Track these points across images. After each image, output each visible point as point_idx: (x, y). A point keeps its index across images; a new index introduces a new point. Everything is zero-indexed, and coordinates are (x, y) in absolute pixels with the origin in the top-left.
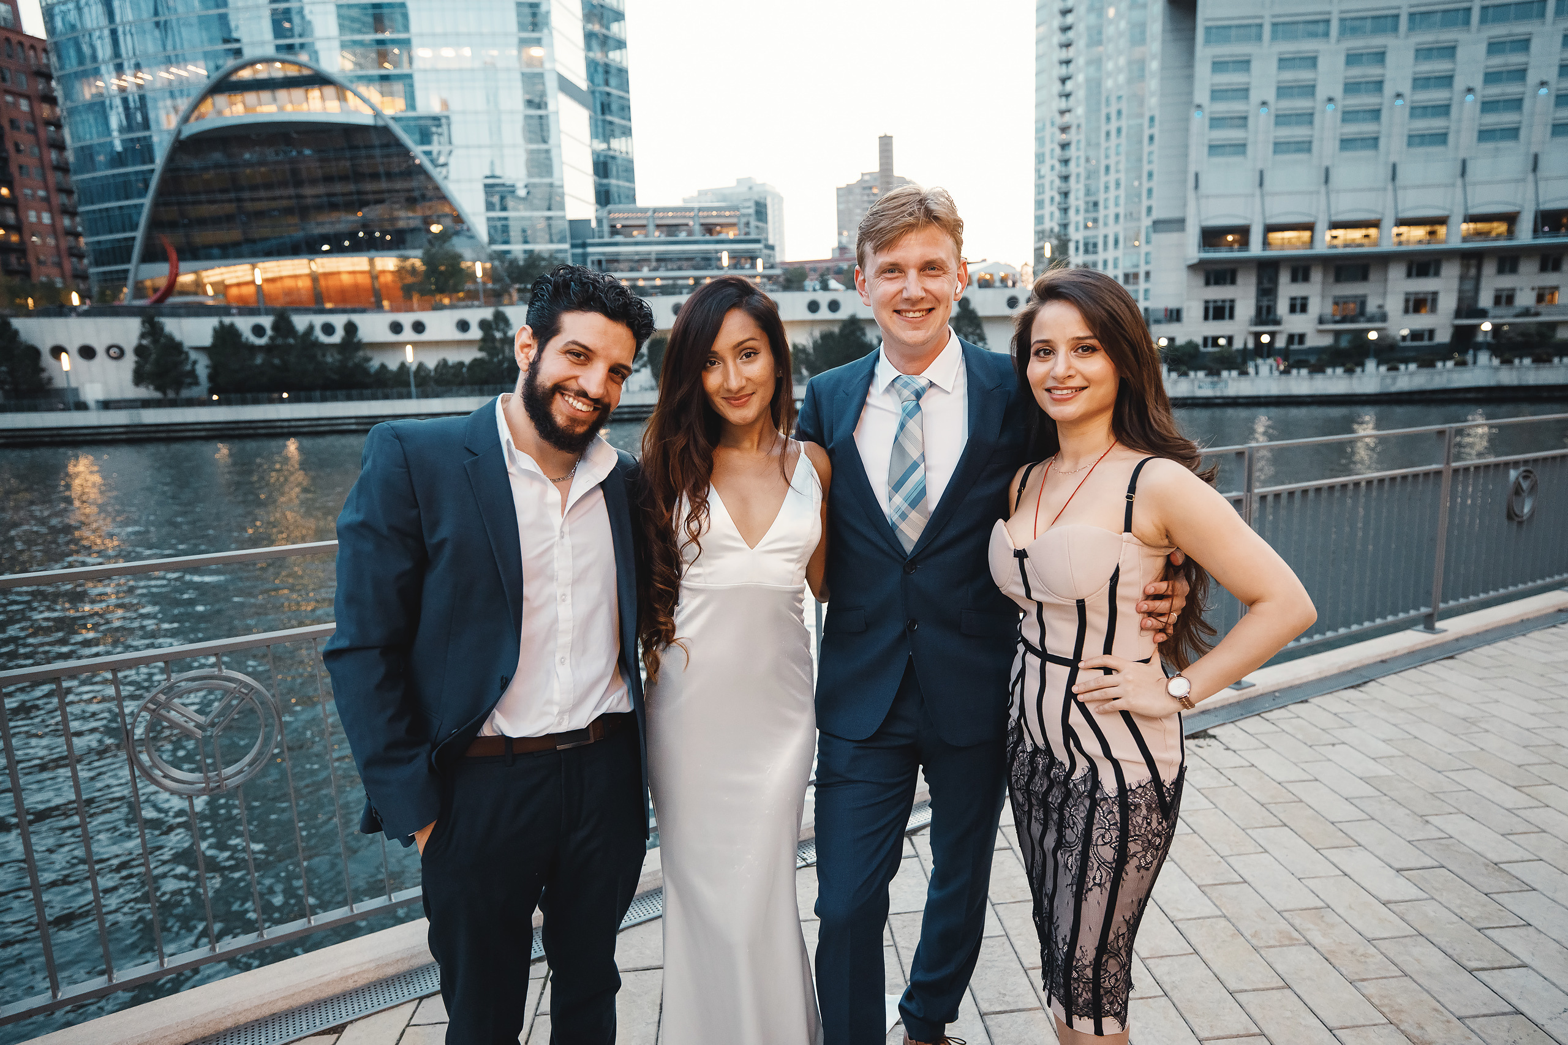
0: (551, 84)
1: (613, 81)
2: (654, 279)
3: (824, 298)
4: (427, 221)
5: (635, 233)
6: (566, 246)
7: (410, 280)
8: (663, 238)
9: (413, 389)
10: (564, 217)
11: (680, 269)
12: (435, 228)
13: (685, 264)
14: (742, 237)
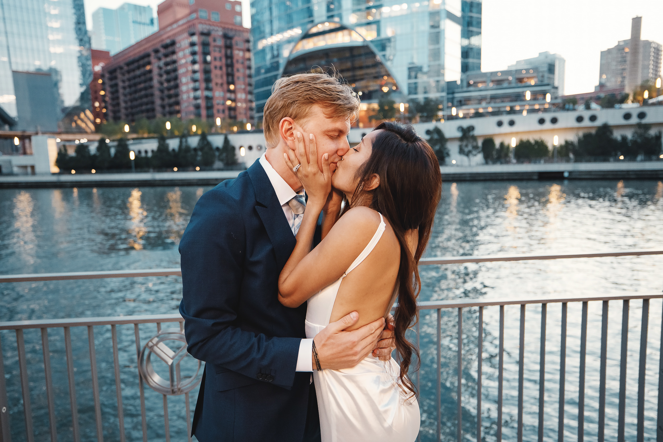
0: (443, 15)
1: (474, 10)
2: (487, 108)
3: (586, 114)
4: (381, 86)
5: (480, 86)
6: (444, 94)
7: (372, 114)
8: (495, 87)
10: (444, 80)
11: (503, 102)
12: (385, 89)
13: (507, 100)
14: (539, 83)
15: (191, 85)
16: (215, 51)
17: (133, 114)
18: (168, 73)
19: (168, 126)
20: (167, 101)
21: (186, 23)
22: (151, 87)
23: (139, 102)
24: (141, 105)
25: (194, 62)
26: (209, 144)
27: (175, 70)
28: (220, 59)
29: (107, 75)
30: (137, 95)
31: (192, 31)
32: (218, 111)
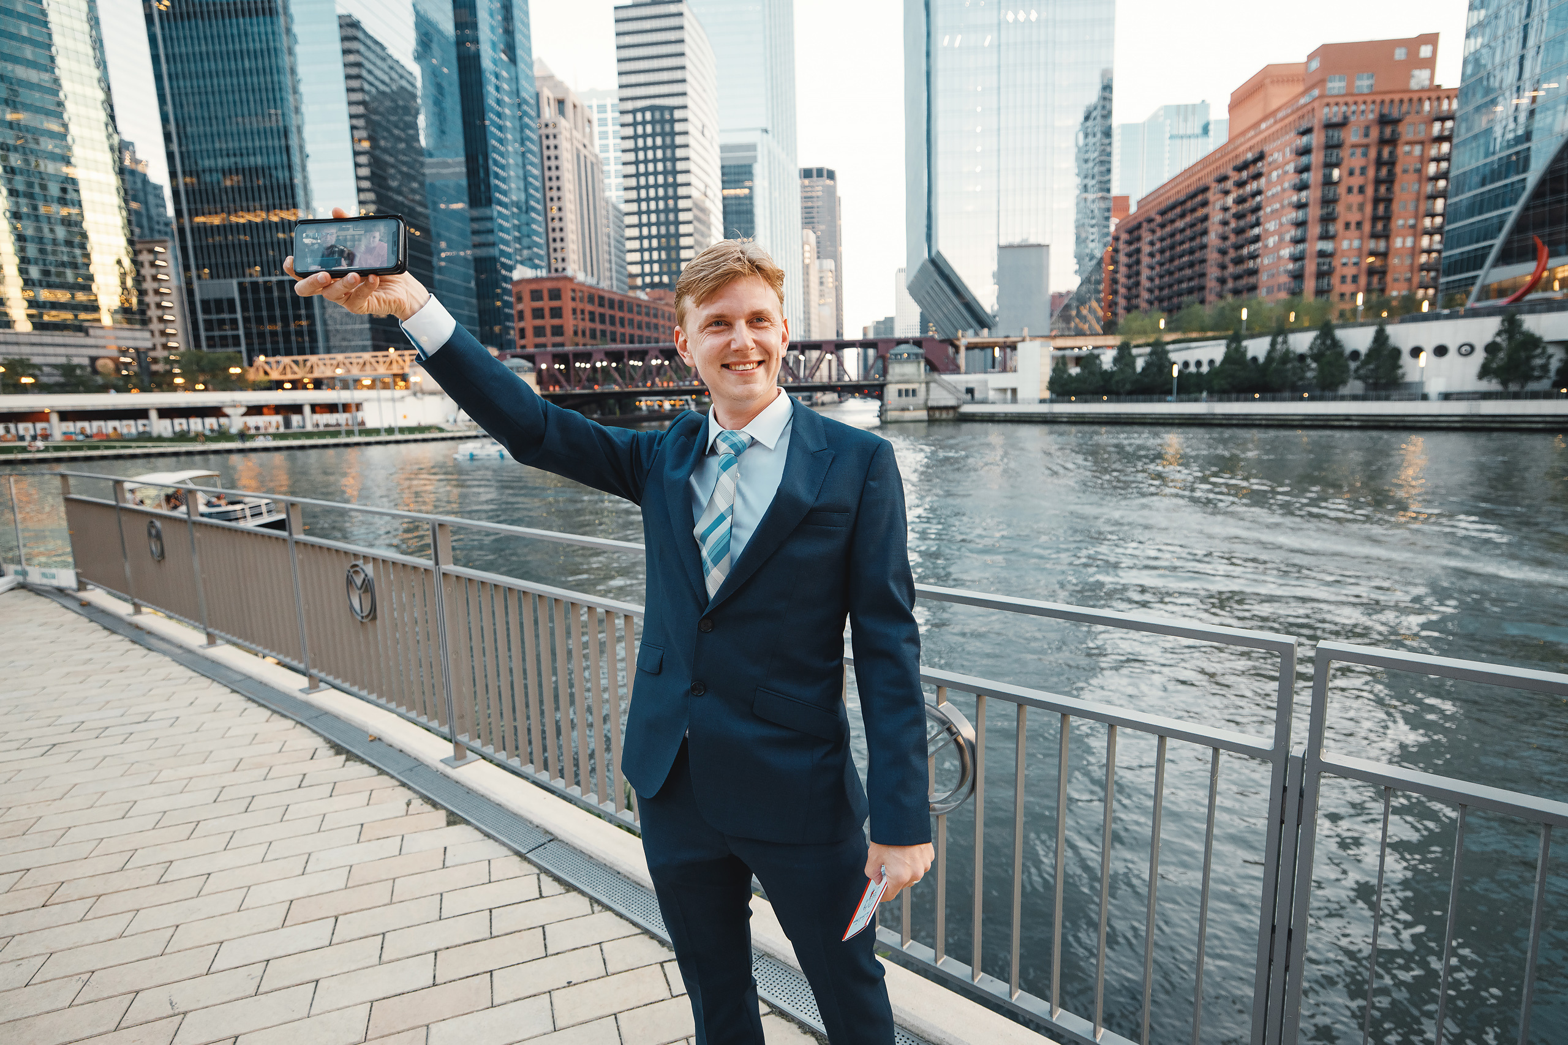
15: (1292, 233)
16: (1353, 154)
17: (1161, 300)
18: (1239, 216)
19: (1244, 314)
20: (1231, 269)
21: (1293, 113)
22: (1204, 247)
23: (1177, 276)
24: (1181, 281)
25: (1302, 187)
26: (1336, 344)
27: (1257, 209)
28: (1363, 171)
29: (1124, 236)
30: (1176, 263)
31: (1305, 125)
32: (1343, 279)
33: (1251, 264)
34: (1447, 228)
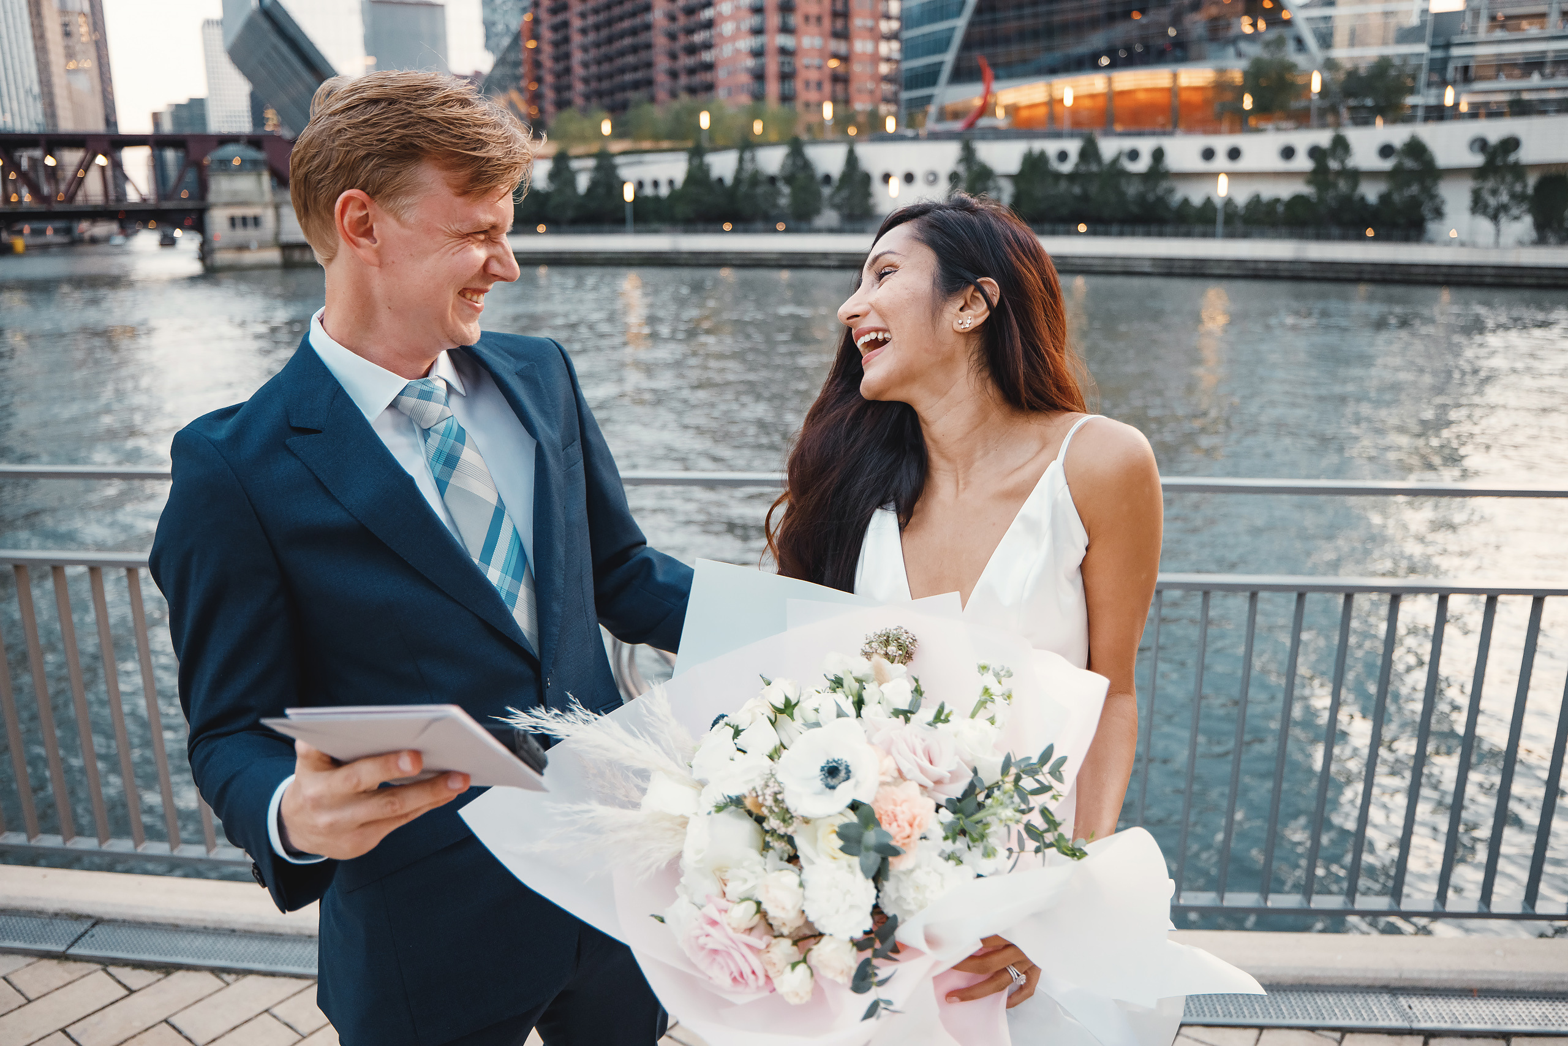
5: (1526, 25)
6: (1423, 48)
9: (1219, 228)
15: (750, 19)
17: (600, 94)
19: (704, 120)
20: (686, 61)
22: (648, 27)
23: (617, 63)
24: (622, 71)
26: (808, 167)
30: (616, 45)
32: (807, 84)
33: (707, 56)
34: (907, 34)
